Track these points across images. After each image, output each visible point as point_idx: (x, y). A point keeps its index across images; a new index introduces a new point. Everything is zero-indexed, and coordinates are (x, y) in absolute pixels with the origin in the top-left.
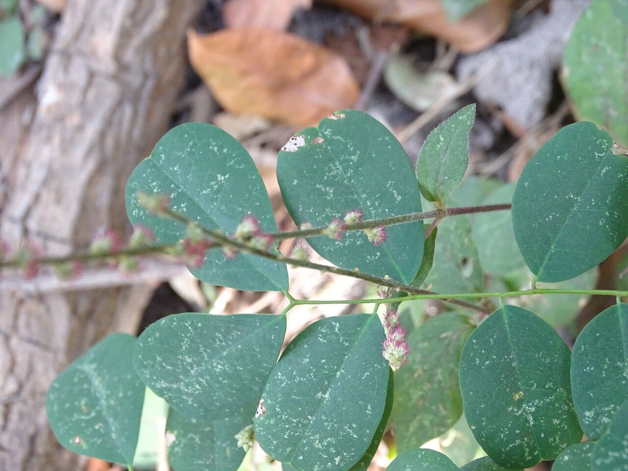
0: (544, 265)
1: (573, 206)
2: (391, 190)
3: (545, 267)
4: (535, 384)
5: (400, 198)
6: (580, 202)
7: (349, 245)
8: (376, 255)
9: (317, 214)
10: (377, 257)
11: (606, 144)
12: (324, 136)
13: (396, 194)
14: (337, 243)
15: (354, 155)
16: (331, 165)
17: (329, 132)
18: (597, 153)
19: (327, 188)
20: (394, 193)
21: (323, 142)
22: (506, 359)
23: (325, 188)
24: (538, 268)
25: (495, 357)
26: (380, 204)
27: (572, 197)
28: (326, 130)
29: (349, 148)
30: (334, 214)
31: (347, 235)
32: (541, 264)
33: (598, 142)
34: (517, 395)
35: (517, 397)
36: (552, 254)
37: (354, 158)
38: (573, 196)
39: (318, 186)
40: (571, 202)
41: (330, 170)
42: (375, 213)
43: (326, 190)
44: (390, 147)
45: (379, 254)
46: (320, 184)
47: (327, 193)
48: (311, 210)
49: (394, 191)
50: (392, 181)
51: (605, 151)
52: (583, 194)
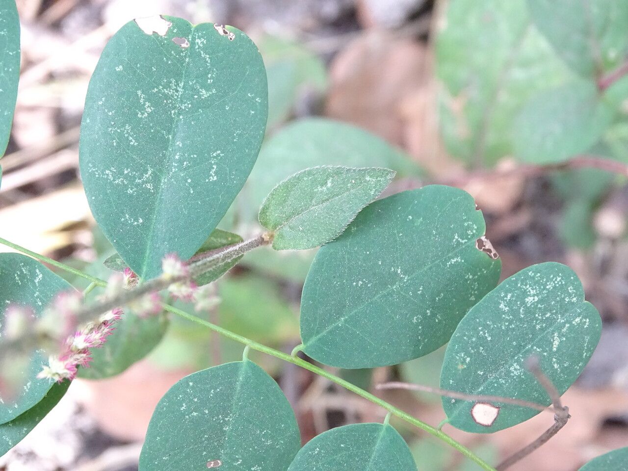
0: (319, 336)
1: (393, 284)
2: (213, 162)
3: (320, 339)
4: (241, 461)
5: (215, 178)
6: (404, 283)
7: (118, 185)
8: (136, 220)
9: (113, 123)
10: (136, 223)
11: (474, 231)
12: (193, 43)
13: (214, 170)
14: (107, 172)
15: (207, 90)
16: (173, 81)
17: (202, 43)
18: (458, 236)
19: (147, 103)
20: (213, 168)
21: (186, 49)
22: (219, 419)
23: (144, 102)
24: (311, 336)
25: (207, 412)
26: (188, 168)
27: (399, 272)
28: (199, 38)
29: (208, 78)
30: (131, 138)
31: (126, 172)
32: (318, 333)
33: (466, 224)
34: (213, 463)
35: (212, 465)
36: (337, 327)
37: (205, 94)
38: (401, 272)
39: (139, 92)
40: (394, 277)
41: (167, 86)
42: (175, 172)
43: (144, 104)
44: (253, 112)
45: (141, 221)
46: (143, 92)
47: (142, 108)
48: (110, 114)
49: (215, 167)
50: (222, 153)
51: (467, 238)
52: (414, 275)
